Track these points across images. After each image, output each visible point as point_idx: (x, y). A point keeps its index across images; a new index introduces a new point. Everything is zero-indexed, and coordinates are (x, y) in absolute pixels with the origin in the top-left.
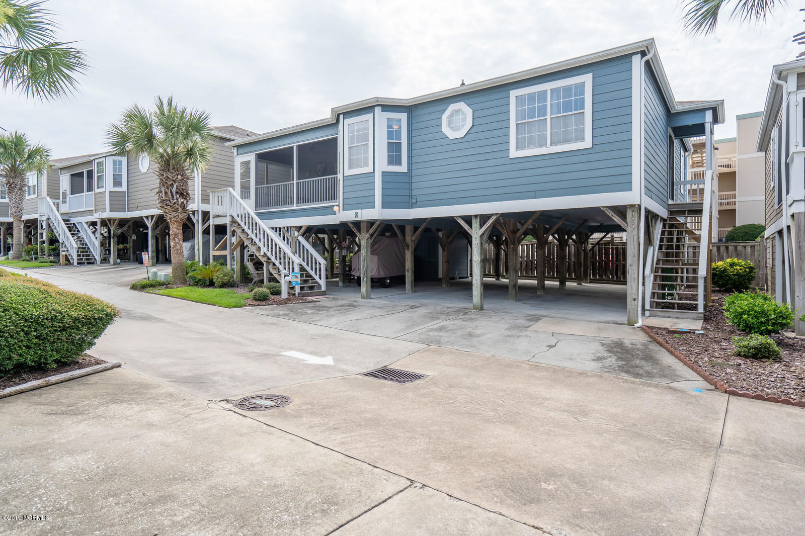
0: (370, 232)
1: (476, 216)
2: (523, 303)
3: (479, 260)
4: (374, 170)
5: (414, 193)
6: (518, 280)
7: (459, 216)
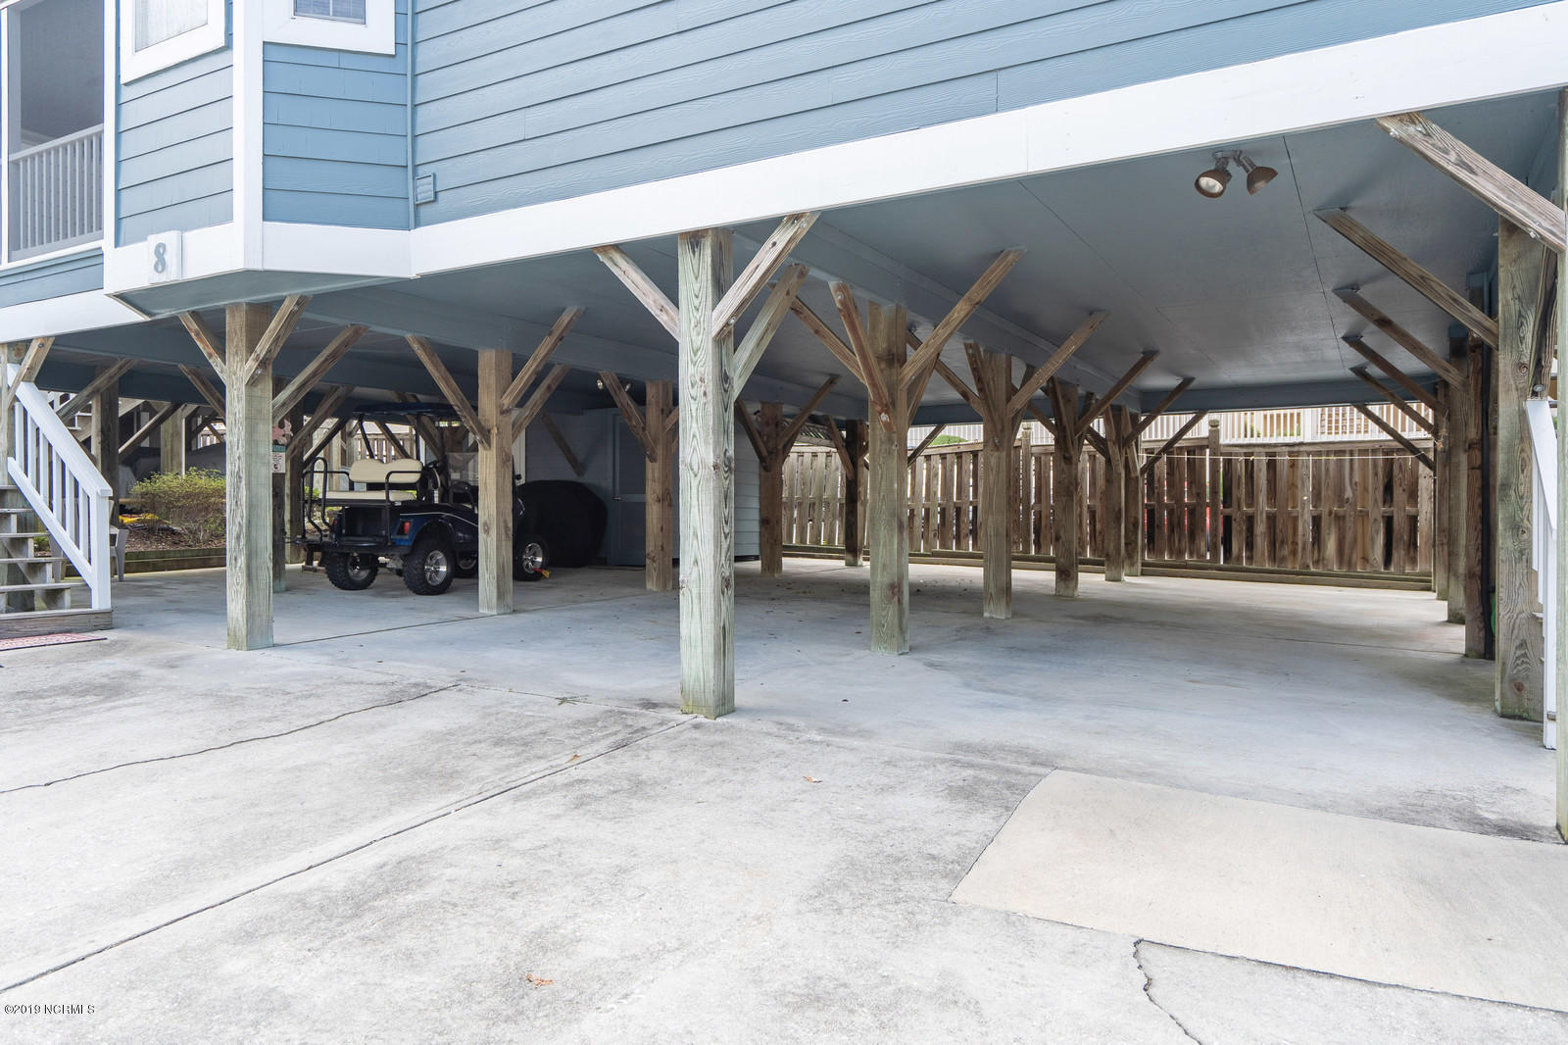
0: (258, 349)
1: (694, 238)
2: (932, 665)
3: (711, 460)
4: (229, 35)
5: (428, 148)
6: (911, 566)
7: (617, 247)
